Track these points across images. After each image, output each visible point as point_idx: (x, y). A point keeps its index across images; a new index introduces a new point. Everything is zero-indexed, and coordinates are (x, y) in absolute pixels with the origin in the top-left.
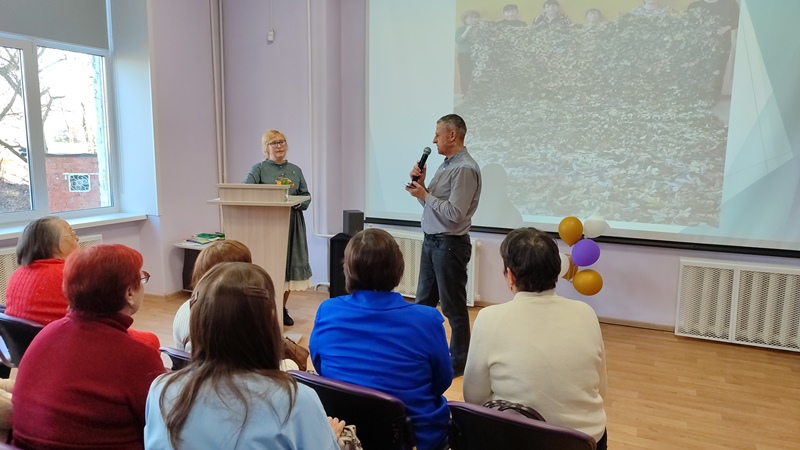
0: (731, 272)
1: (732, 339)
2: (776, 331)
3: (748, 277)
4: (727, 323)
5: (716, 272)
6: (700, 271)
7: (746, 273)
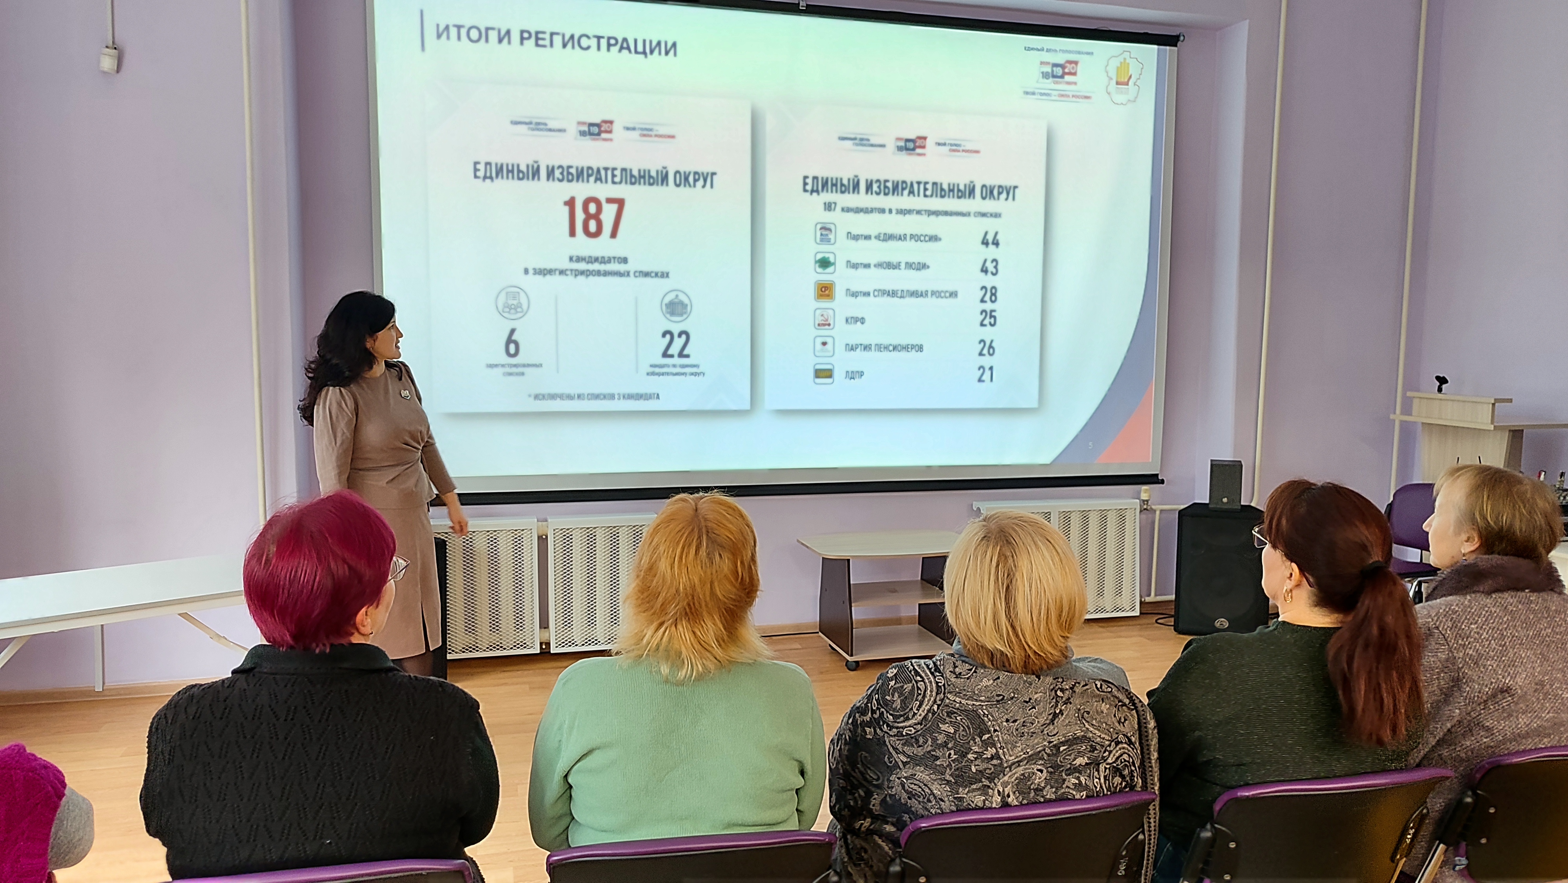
2: (1100, 592)
3: (1066, 518)
7: (1064, 514)
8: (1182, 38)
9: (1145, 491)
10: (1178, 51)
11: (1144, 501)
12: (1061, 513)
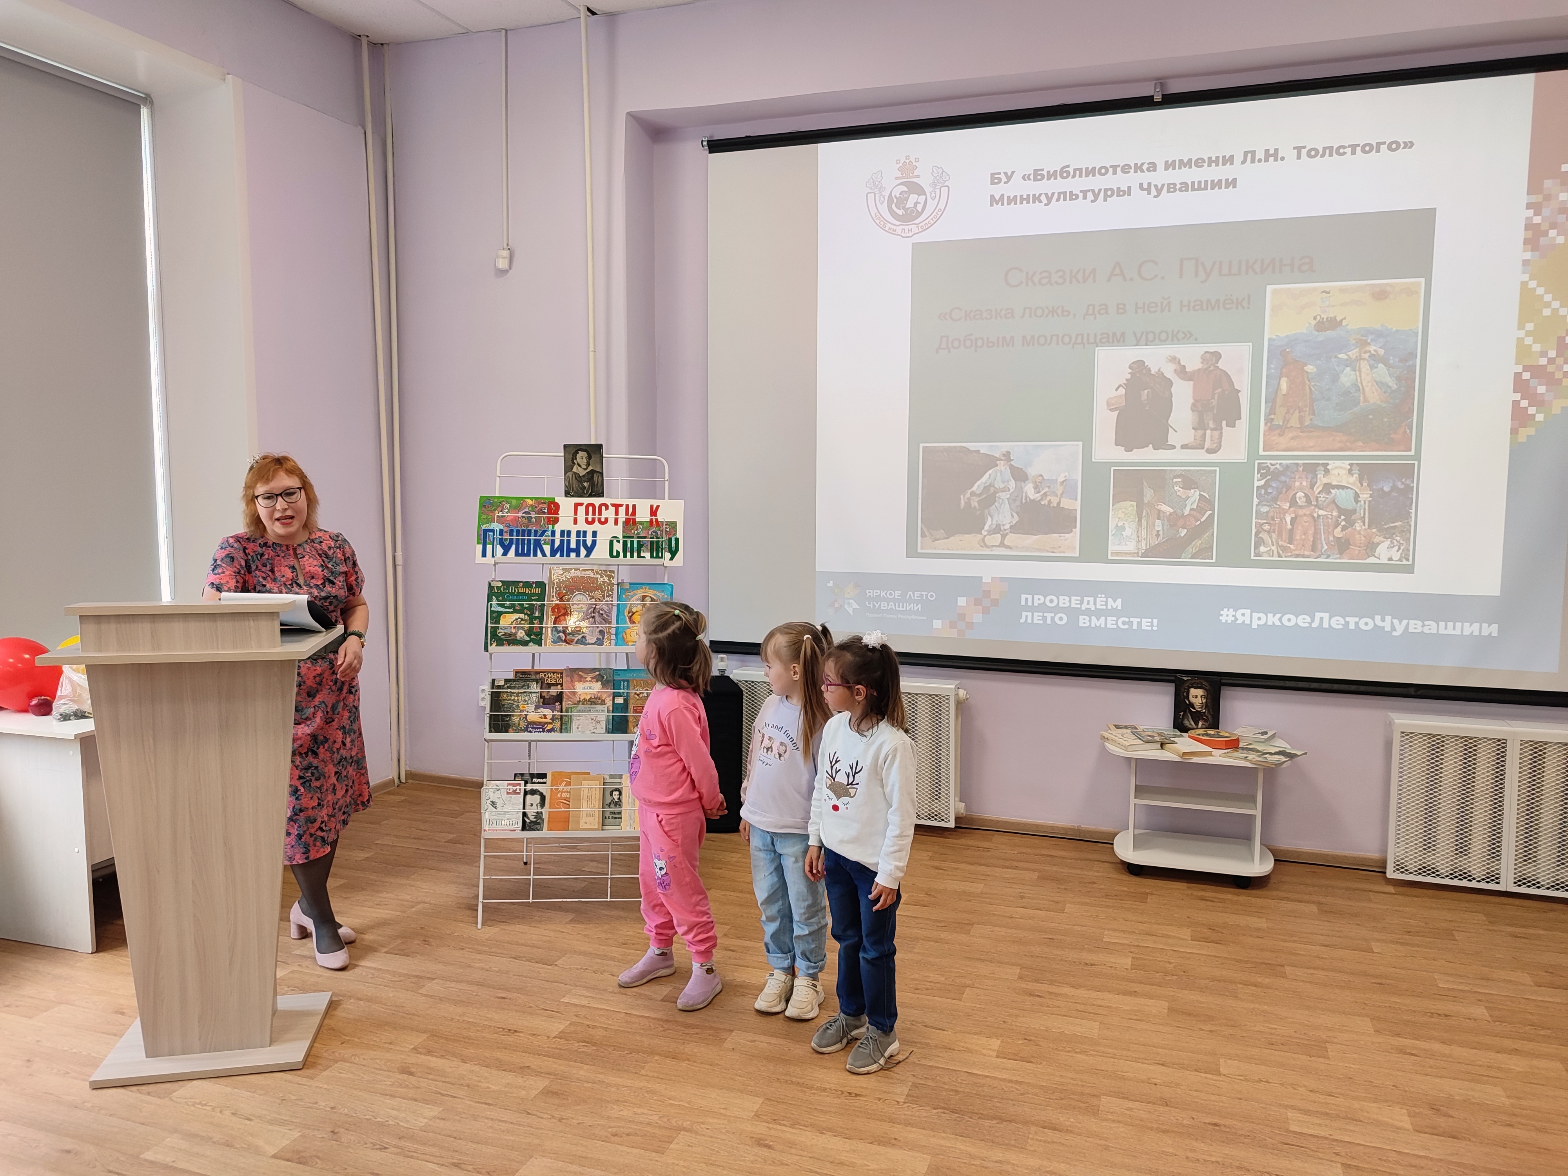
0: (1501, 745)
1: (1507, 884)
3: (1537, 753)
4: (1495, 850)
5: (1470, 745)
6: (1435, 741)
7: (1531, 745)
12: (1527, 743)
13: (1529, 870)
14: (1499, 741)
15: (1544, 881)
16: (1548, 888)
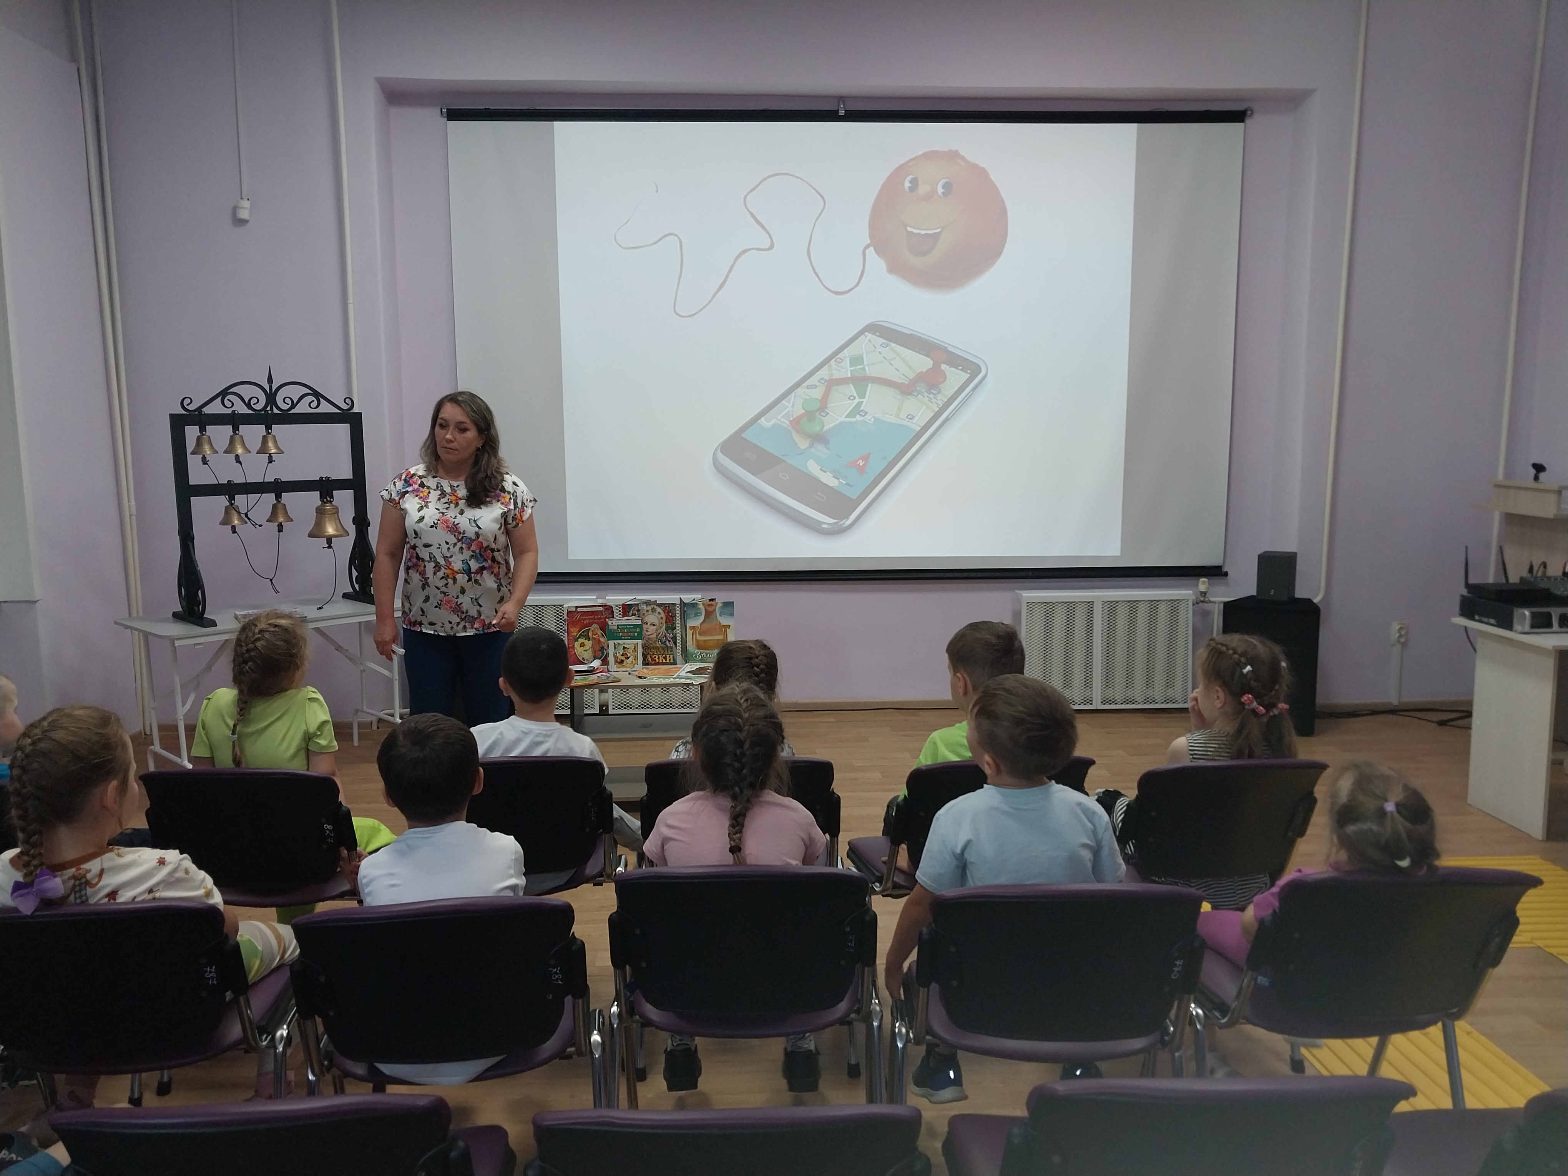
0: (1090, 604)
1: (1097, 705)
2: (1149, 683)
3: (1112, 607)
4: (1088, 683)
5: (1070, 606)
6: (1049, 607)
7: (1109, 604)
8: (1249, 113)
9: (1203, 584)
10: (1245, 126)
11: (1202, 593)
12: (1106, 603)
13: (1110, 693)
14: (1089, 603)
15: (1119, 699)
16: (1122, 704)
